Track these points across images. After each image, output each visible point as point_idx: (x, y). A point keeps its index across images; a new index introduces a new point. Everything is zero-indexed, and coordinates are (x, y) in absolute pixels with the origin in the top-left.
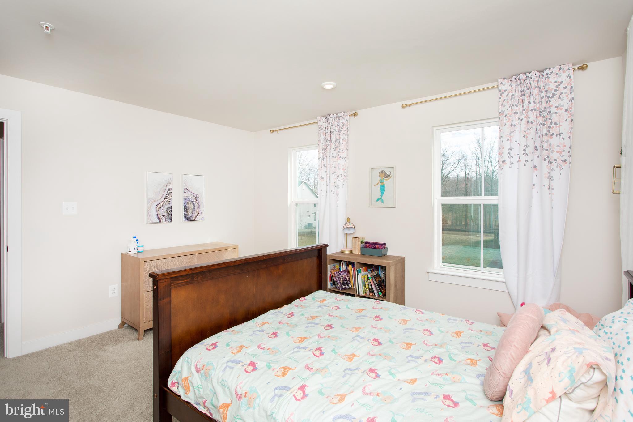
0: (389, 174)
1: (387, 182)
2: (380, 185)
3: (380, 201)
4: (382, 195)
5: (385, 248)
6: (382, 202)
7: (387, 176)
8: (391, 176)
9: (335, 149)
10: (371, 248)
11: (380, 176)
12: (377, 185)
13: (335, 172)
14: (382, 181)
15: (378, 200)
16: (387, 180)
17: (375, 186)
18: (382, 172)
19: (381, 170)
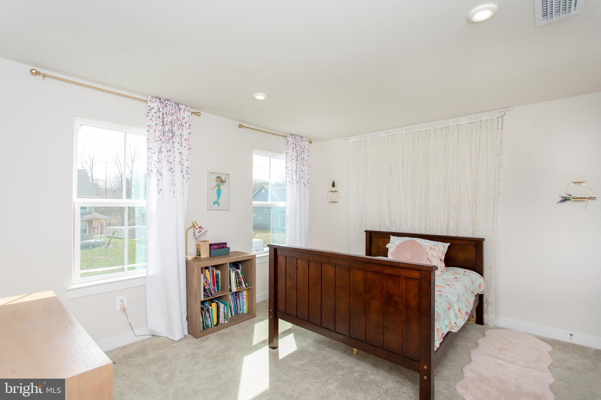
0: (224, 180)
1: (223, 187)
2: (216, 189)
3: (216, 204)
4: (218, 198)
5: (226, 247)
6: (219, 205)
7: (223, 182)
8: (226, 182)
9: (168, 141)
10: (219, 248)
11: (216, 181)
12: (213, 189)
13: (172, 168)
14: (218, 186)
15: (214, 203)
16: (222, 185)
17: (212, 189)
18: (219, 177)
19: (217, 175)
